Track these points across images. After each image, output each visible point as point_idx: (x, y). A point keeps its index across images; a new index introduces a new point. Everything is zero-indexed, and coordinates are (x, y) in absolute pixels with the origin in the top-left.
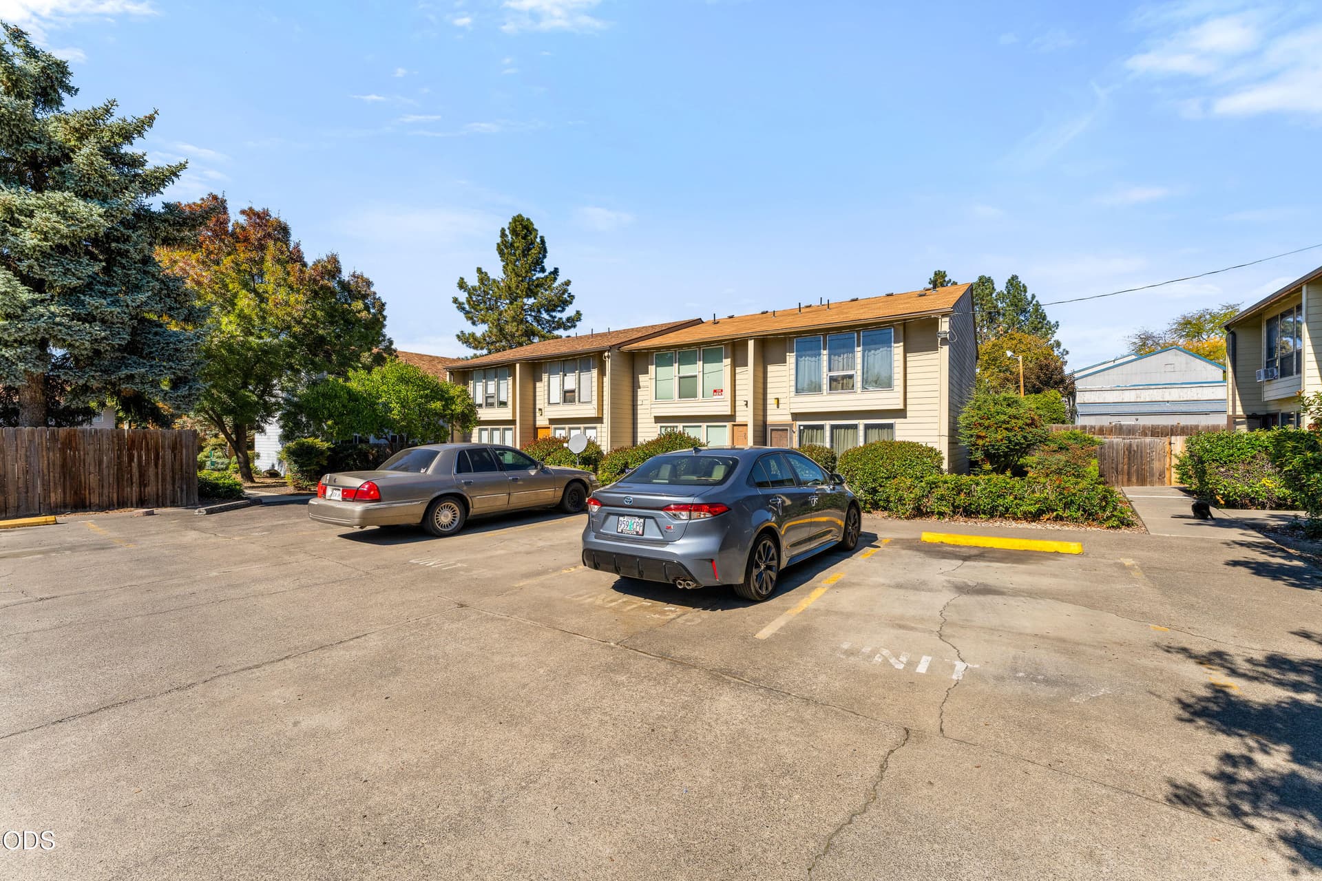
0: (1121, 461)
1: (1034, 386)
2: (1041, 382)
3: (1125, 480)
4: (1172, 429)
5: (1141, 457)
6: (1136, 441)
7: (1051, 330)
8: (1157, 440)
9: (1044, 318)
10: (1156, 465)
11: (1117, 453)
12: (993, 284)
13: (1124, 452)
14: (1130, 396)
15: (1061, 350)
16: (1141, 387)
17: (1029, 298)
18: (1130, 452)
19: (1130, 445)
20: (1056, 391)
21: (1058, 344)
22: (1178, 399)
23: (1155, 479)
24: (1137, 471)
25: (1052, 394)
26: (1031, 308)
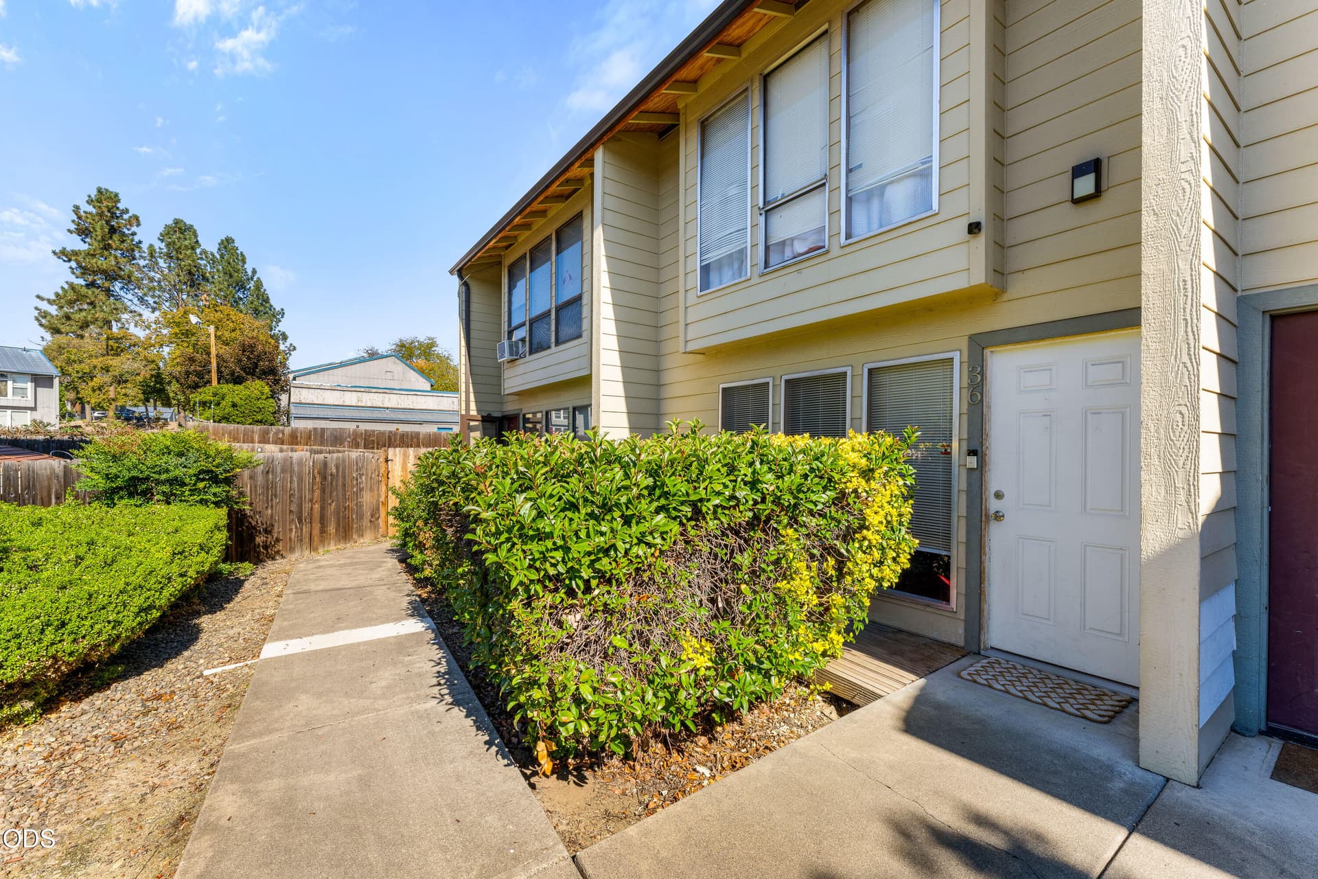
0: (307, 496)
1: (232, 373)
2: (243, 369)
3: (316, 532)
4: (389, 437)
5: (344, 485)
6: (334, 457)
7: (275, 316)
8: (368, 454)
9: (267, 300)
10: (367, 498)
11: (301, 479)
12: (196, 236)
13: (314, 478)
14: (351, 399)
15: (287, 344)
16: (362, 390)
17: (250, 273)
18: (324, 478)
19: (325, 464)
20: (263, 383)
21: (285, 337)
22: (396, 406)
23: (366, 522)
24: (337, 512)
25: (257, 387)
26: (252, 285)
